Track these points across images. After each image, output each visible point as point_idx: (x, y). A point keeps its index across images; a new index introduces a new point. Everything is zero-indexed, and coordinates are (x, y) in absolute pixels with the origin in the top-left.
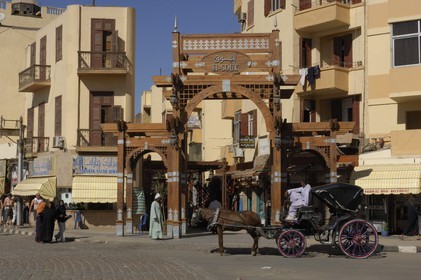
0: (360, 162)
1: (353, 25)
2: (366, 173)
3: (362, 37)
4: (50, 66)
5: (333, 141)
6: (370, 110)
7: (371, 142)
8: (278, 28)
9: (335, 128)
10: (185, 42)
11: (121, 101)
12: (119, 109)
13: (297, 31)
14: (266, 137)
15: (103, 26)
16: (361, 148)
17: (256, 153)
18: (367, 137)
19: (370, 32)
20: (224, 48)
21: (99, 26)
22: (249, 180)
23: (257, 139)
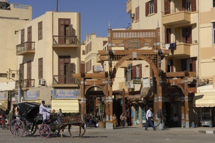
0: (198, 91)
1: (192, 22)
2: (201, 97)
3: (197, 28)
4: (34, 42)
5: (186, 81)
6: (201, 65)
7: (203, 81)
8: (159, 27)
9: (187, 75)
10: (114, 34)
11: (74, 61)
12: (73, 65)
13: (164, 25)
14: (147, 78)
15: (65, 22)
16: (197, 84)
17: (142, 86)
18: (200, 78)
19: (201, 26)
20: (133, 37)
21: (62, 22)
22: (137, 100)
23: (142, 79)
